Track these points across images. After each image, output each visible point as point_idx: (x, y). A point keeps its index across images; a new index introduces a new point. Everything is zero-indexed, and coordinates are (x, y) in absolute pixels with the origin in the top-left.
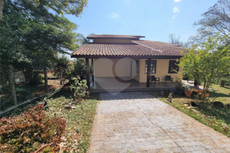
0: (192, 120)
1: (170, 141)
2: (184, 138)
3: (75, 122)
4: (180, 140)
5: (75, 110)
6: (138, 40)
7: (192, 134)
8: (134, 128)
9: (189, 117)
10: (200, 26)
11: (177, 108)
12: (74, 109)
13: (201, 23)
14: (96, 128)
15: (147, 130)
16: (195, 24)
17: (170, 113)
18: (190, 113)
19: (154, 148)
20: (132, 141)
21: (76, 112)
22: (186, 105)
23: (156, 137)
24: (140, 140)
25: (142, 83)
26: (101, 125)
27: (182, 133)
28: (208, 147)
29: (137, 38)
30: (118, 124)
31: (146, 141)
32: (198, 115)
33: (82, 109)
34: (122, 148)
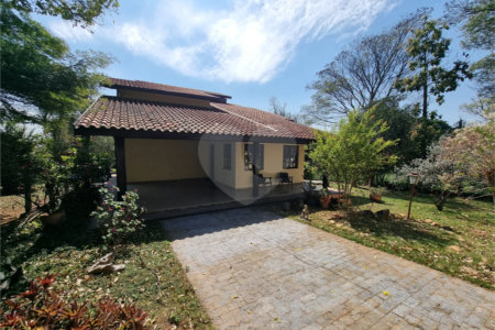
0: (353, 244)
1: (348, 285)
2: (362, 274)
3: (149, 303)
4: (359, 279)
5: (126, 273)
6: (225, 102)
7: (367, 265)
8: (283, 279)
9: (347, 241)
10: (315, 92)
11: (323, 229)
12: (120, 270)
13: (316, 86)
14: (210, 301)
15: (306, 277)
16: (308, 87)
17: (319, 239)
18: (345, 235)
19: (337, 304)
20: (296, 305)
21: (130, 276)
22: (332, 222)
23: (326, 284)
24: (307, 297)
25: (239, 190)
26: (217, 292)
27: (354, 268)
28: (394, 278)
29: (222, 99)
30: (250, 279)
31: (318, 296)
32: (356, 234)
33: (143, 265)
34: (291, 323)
